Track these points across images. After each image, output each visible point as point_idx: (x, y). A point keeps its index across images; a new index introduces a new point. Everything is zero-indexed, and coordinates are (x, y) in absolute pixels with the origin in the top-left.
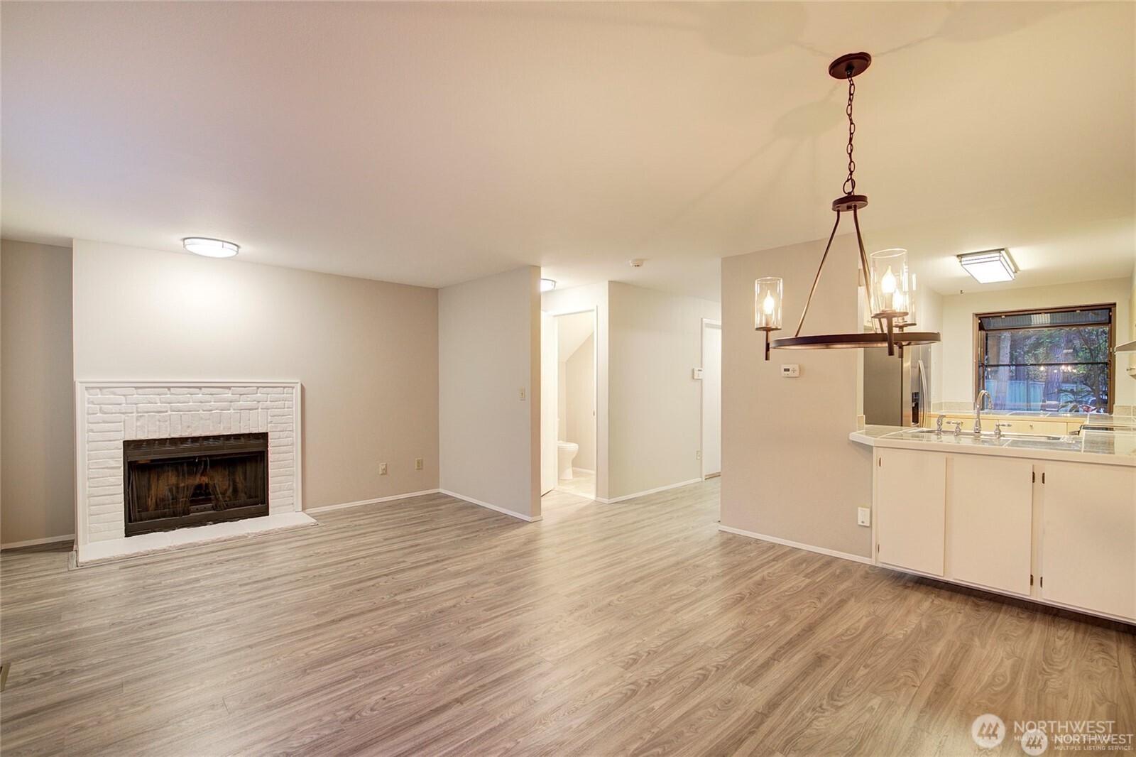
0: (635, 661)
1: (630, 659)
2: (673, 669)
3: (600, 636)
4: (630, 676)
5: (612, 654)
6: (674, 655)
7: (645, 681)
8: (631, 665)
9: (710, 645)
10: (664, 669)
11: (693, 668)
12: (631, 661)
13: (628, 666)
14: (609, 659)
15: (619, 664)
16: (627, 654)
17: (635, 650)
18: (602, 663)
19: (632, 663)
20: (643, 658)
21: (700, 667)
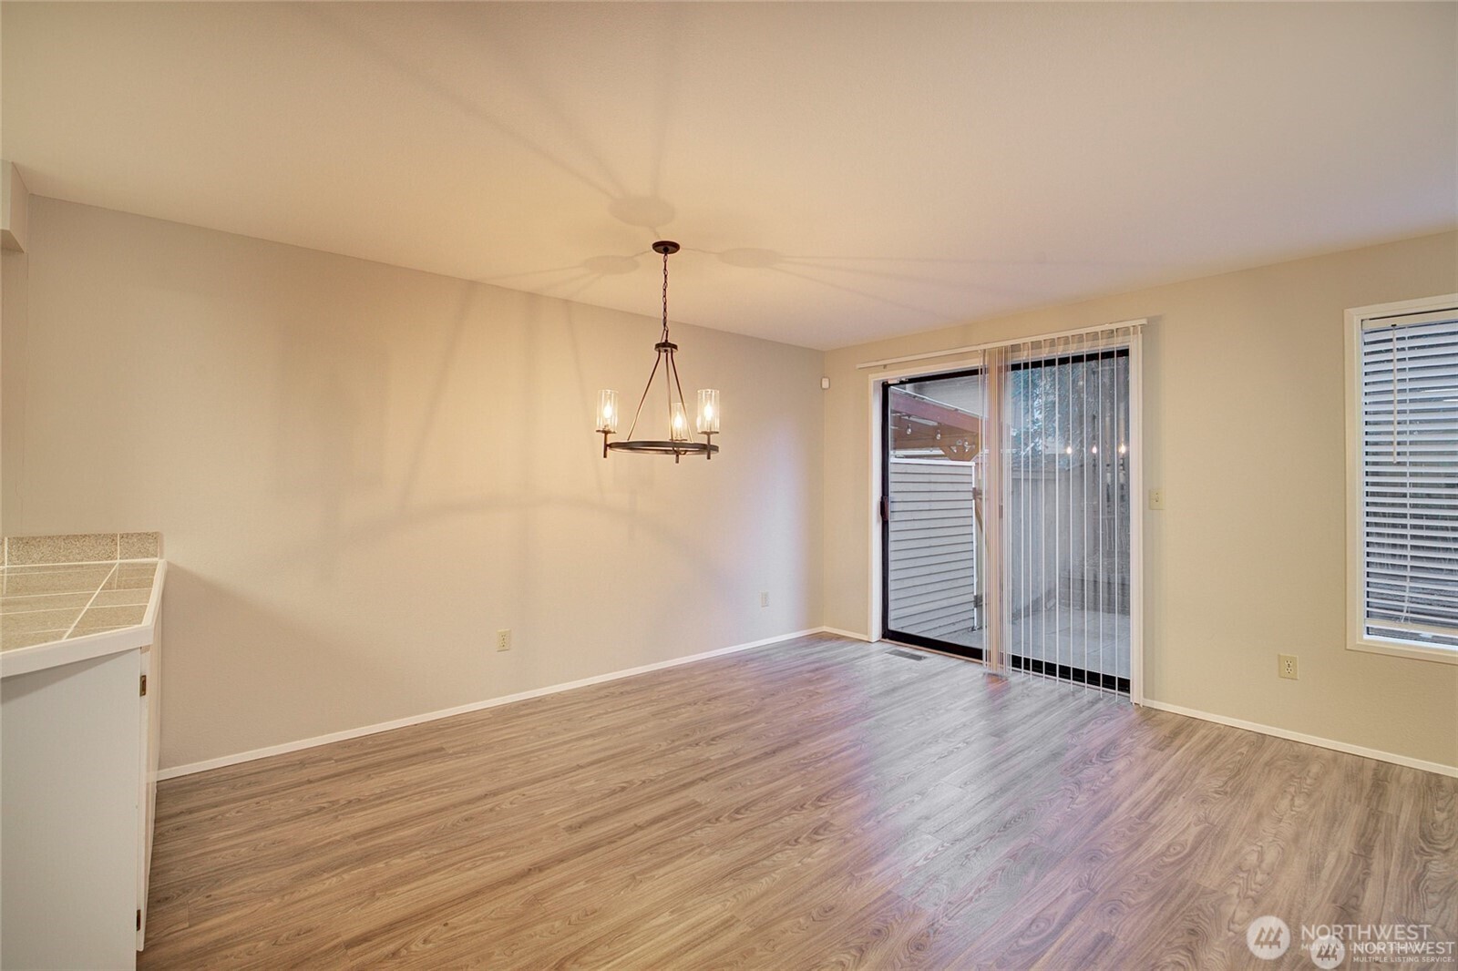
0: (816, 832)
1: (822, 835)
2: (770, 821)
3: (867, 871)
4: (824, 814)
5: (846, 841)
6: (761, 838)
7: (806, 809)
8: (820, 827)
9: (708, 850)
10: (782, 821)
11: (746, 821)
12: (821, 831)
13: (825, 826)
14: (849, 836)
15: (836, 828)
16: (826, 842)
17: (815, 847)
18: (857, 831)
19: (819, 830)
20: (805, 836)
21: (737, 822)
